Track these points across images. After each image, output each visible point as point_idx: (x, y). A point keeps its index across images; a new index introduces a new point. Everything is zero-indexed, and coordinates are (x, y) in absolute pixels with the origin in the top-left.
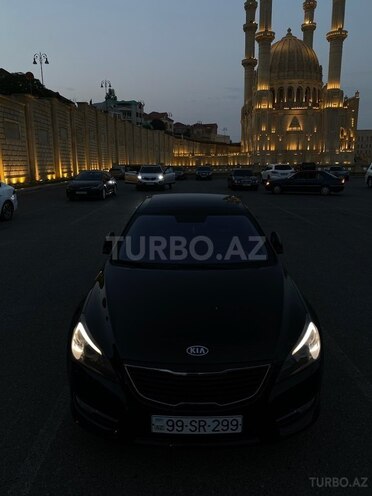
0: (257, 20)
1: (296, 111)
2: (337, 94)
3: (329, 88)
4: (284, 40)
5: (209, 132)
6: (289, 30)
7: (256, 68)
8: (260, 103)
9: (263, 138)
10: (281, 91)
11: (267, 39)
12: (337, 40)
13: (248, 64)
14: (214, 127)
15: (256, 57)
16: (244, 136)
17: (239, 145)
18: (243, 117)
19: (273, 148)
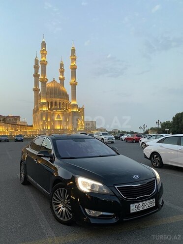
0: (40, 73)
1: (59, 112)
2: (75, 106)
3: (72, 103)
4: (52, 82)
5: (16, 120)
6: (54, 79)
7: (39, 92)
8: (42, 107)
9: (44, 123)
10: (52, 103)
11: (44, 82)
12: (74, 85)
13: (36, 90)
14: (18, 117)
15: (40, 87)
16: (34, 122)
17: (32, 126)
18: (34, 114)
19: (49, 128)
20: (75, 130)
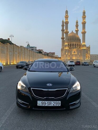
0: (65, 29)
1: (75, 50)
2: (85, 46)
3: (83, 44)
4: (71, 33)
5: (53, 54)
6: (72, 31)
7: (64, 39)
8: (66, 47)
9: (66, 56)
10: (71, 45)
11: (67, 33)
12: (84, 33)
13: (63, 38)
14: (54, 53)
15: (65, 37)
16: (62, 55)
17: (60, 58)
18: (61, 51)
19: (69, 58)
20: (84, 60)
